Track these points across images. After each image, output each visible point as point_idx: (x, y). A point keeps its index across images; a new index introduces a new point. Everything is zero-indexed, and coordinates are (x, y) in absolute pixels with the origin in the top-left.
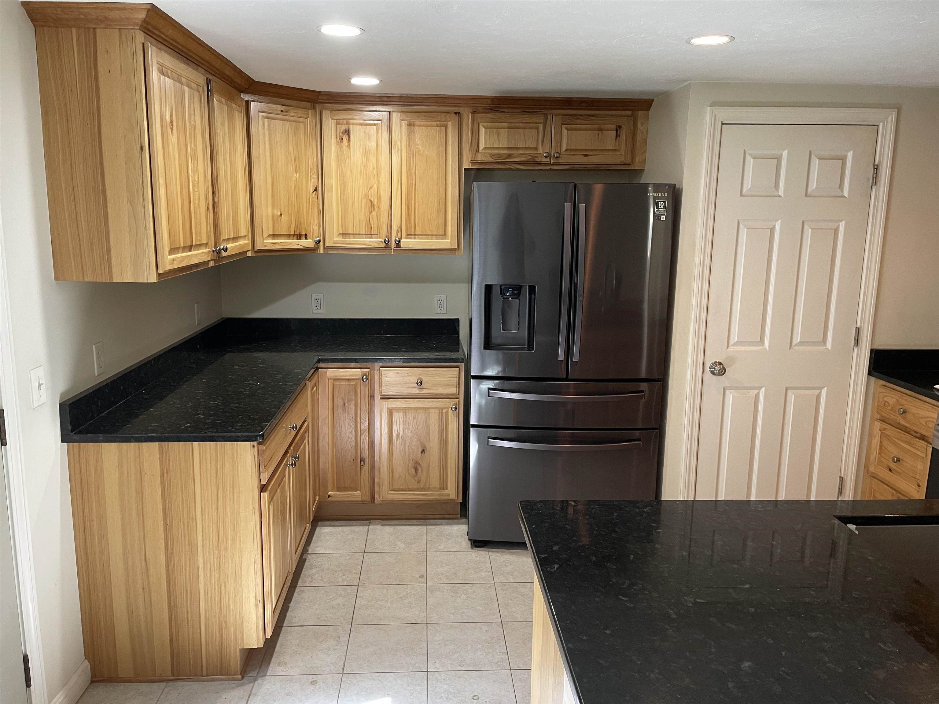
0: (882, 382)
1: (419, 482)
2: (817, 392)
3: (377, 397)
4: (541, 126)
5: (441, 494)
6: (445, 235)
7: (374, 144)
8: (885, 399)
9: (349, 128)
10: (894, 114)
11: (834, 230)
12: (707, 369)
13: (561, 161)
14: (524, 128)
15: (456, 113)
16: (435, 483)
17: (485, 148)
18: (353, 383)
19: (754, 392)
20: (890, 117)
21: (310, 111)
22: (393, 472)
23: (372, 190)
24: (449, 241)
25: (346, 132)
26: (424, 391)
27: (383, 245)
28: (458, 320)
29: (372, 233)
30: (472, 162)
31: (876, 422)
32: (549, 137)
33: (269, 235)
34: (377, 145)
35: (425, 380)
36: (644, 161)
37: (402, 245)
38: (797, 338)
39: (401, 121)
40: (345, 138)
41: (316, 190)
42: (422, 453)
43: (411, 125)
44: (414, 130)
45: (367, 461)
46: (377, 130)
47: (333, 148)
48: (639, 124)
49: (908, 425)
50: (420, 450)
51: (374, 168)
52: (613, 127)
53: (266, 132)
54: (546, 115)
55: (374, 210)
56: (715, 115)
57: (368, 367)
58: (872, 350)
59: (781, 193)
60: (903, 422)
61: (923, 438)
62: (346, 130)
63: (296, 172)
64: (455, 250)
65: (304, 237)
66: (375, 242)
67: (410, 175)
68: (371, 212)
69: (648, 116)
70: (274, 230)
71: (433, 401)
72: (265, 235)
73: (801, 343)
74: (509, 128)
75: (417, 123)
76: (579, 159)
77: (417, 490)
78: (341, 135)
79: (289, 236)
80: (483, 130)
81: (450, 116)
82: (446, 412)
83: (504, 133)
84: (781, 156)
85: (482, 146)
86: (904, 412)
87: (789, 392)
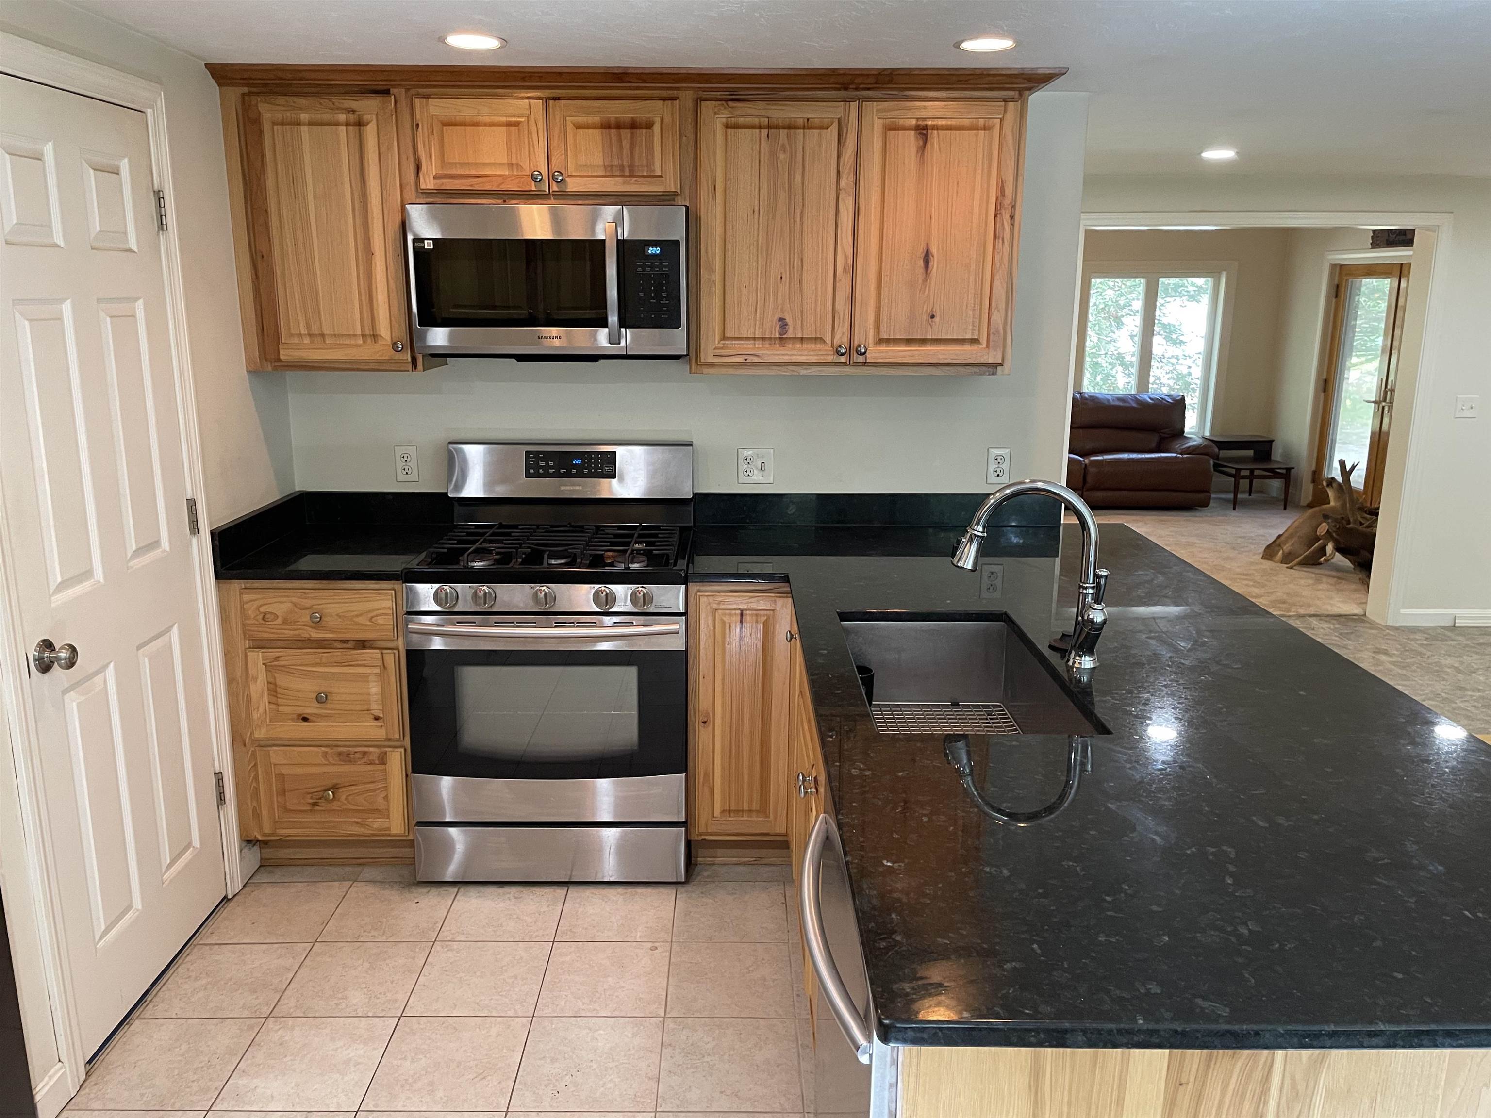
0: (244, 583)
2: (168, 637)
8: (262, 610)
10: (162, 94)
12: (33, 665)
20: (159, 99)
31: (251, 655)
49: (329, 636)
61: (365, 645)
73: (137, 552)
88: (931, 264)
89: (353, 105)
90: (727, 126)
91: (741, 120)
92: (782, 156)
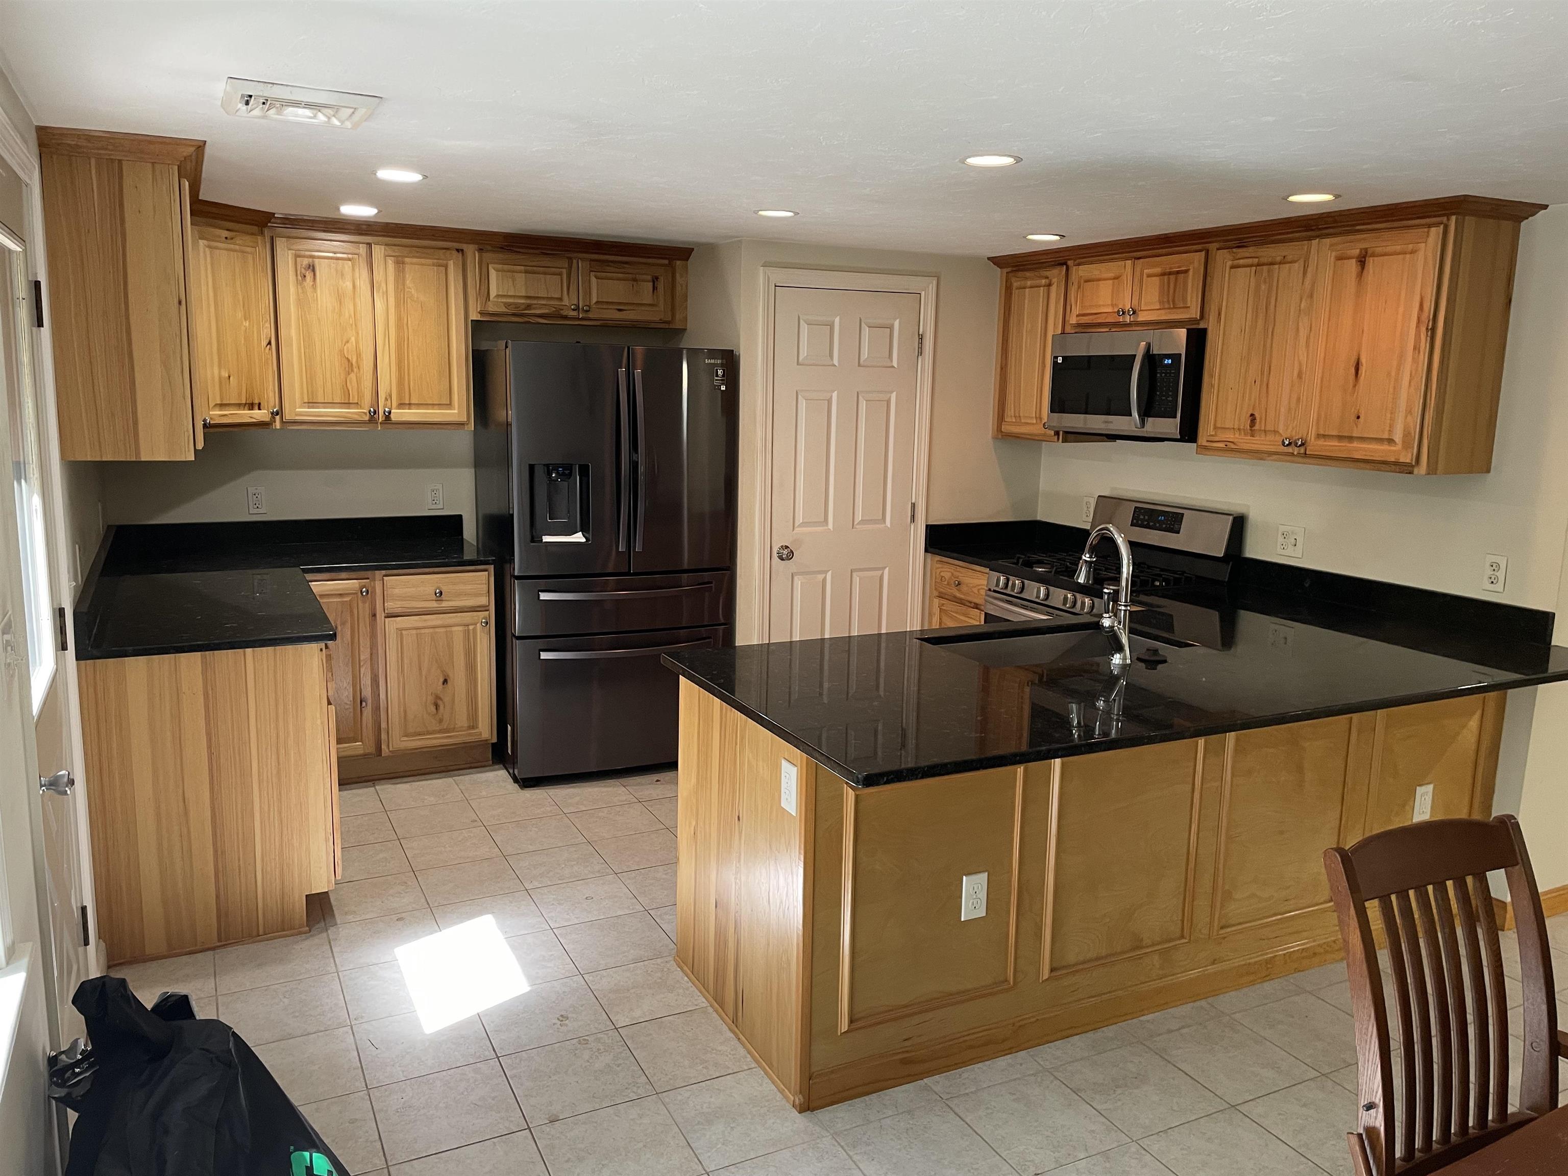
0: (938, 558)
1: (441, 721)
2: (879, 573)
3: (380, 615)
4: (564, 271)
5: (470, 735)
6: (449, 405)
7: (349, 284)
8: (942, 574)
9: (313, 262)
10: (935, 282)
11: (886, 402)
12: (775, 555)
13: (591, 315)
14: (545, 273)
15: (458, 250)
16: (462, 720)
17: (498, 296)
18: (347, 599)
19: (820, 577)
20: (931, 285)
21: (259, 237)
22: (405, 712)
23: (349, 345)
24: (456, 411)
25: (309, 268)
26: (444, 604)
27: (367, 418)
28: (460, 517)
29: (351, 401)
30: (481, 313)
31: (935, 600)
32: (575, 287)
33: (216, 405)
34: (354, 287)
35: (444, 589)
36: (686, 319)
37: (393, 417)
38: (859, 517)
39: (386, 256)
40: (309, 275)
41: (270, 343)
42: (443, 684)
43: (400, 263)
44: (404, 269)
45: (370, 702)
46: (353, 266)
47: (292, 289)
48: (678, 275)
49: (962, 596)
50: (442, 680)
51: (350, 316)
52: (649, 278)
53: (209, 267)
54: (570, 259)
55: (352, 371)
56: (768, 277)
57: (366, 577)
58: (927, 526)
59: (836, 362)
60: (958, 595)
61: (977, 606)
62: (310, 265)
63: (245, 320)
64: (463, 424)
65: (257, 407)
66: (355, 413)
67: (400, 326)
68: (349, 374)
69: (686, 267)
70: (222, 399)
71: (456, 616)
72: (211, 405)
73: (863, 522)
74: (526, 272)
75: (407, 260)
76: (612, 314)
77: (440, 732)
78: (303, 271)
79: (239, 406)
80: (493, 274)
81: (451, 253)
82: (473, 629)
83: (521, 278)
84: (833, 322)
85: (493, 293)
86: (959, 584)
87: (854, 574)
88: (1360, 372)
89: (1048, 273)
90: (1232, 267)
91: (1241, 262)
92: (1263, 287)
